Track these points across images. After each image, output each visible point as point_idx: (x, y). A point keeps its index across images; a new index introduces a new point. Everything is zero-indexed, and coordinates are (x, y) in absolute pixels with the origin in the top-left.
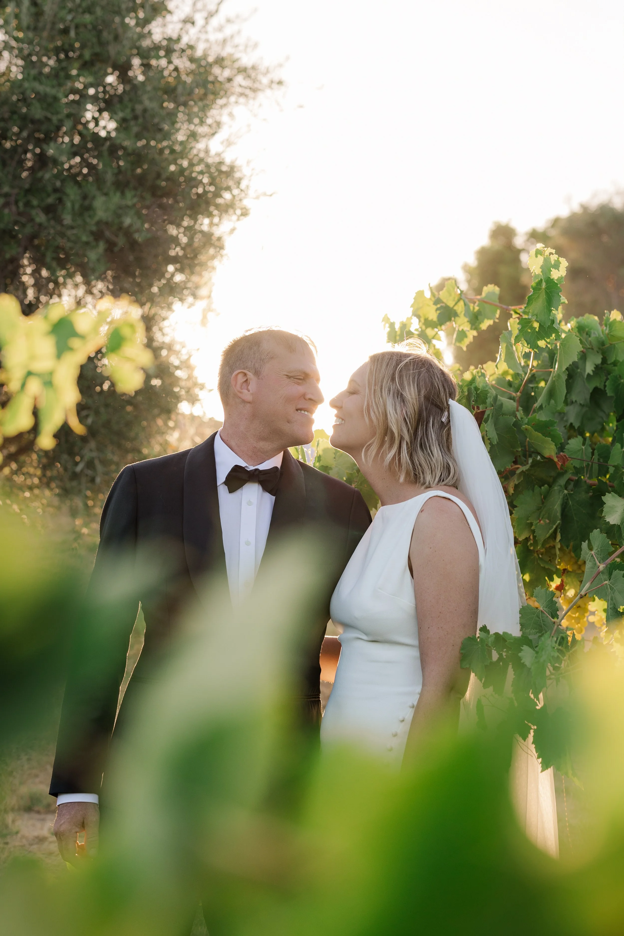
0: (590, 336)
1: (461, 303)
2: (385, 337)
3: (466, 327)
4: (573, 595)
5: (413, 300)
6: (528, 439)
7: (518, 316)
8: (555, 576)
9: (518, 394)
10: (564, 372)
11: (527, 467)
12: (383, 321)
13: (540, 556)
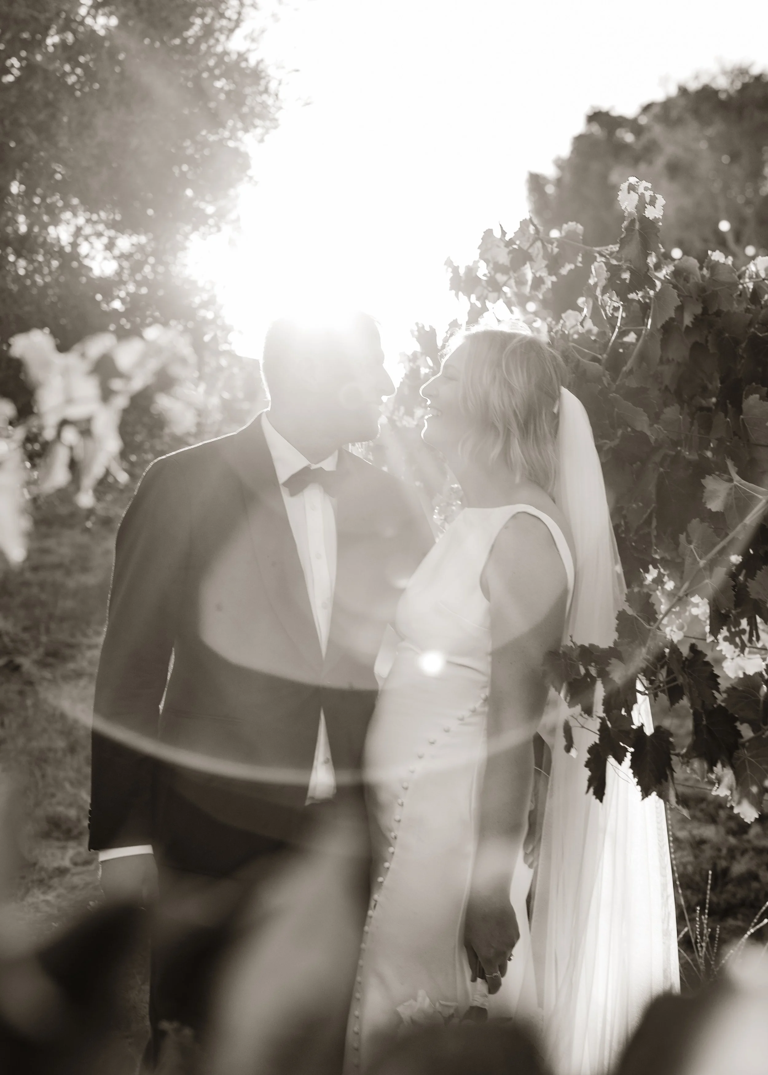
0: (688, 282)
1: (539, 244)
2: (448, 284)
3: (543, 273)
4: (672, 588)
5: (481, 241)
6: (616, 410)
7: (603, 259)
8: (651, 567)
9: (605, 356)
10: (658, 330)
11: (617, 441)
12: (445, 264)
13: (633, 544)
